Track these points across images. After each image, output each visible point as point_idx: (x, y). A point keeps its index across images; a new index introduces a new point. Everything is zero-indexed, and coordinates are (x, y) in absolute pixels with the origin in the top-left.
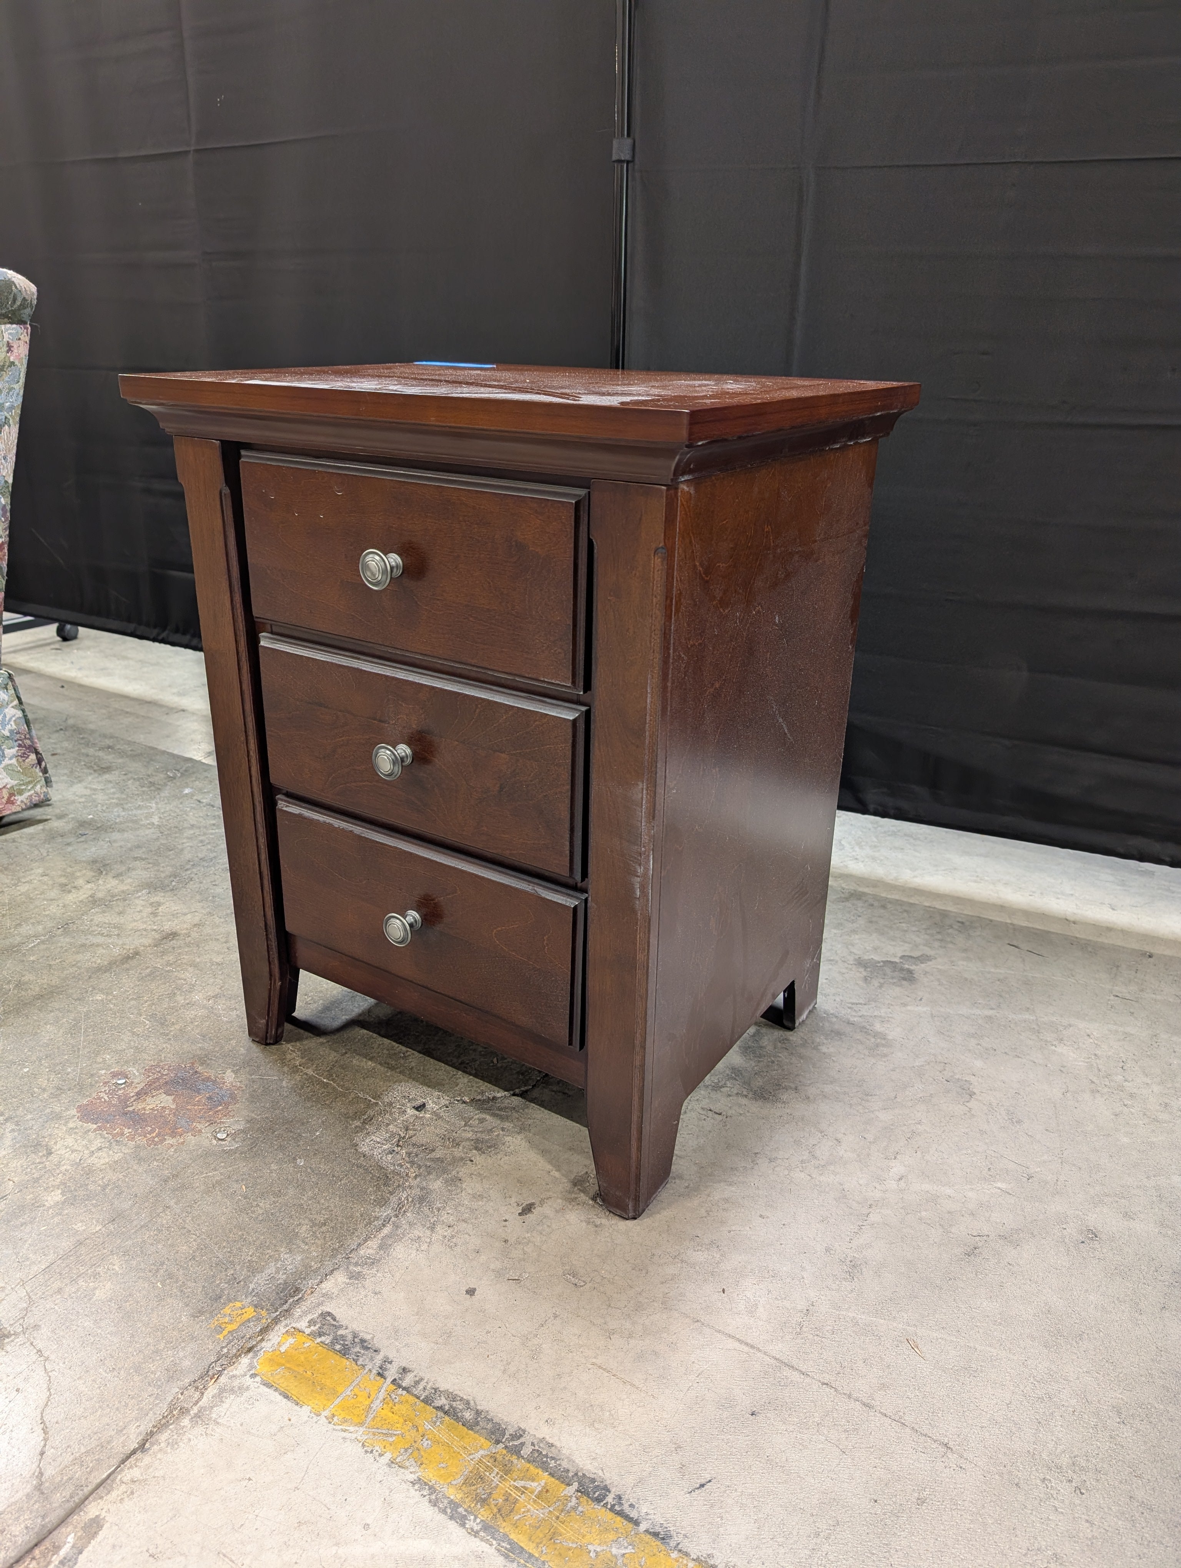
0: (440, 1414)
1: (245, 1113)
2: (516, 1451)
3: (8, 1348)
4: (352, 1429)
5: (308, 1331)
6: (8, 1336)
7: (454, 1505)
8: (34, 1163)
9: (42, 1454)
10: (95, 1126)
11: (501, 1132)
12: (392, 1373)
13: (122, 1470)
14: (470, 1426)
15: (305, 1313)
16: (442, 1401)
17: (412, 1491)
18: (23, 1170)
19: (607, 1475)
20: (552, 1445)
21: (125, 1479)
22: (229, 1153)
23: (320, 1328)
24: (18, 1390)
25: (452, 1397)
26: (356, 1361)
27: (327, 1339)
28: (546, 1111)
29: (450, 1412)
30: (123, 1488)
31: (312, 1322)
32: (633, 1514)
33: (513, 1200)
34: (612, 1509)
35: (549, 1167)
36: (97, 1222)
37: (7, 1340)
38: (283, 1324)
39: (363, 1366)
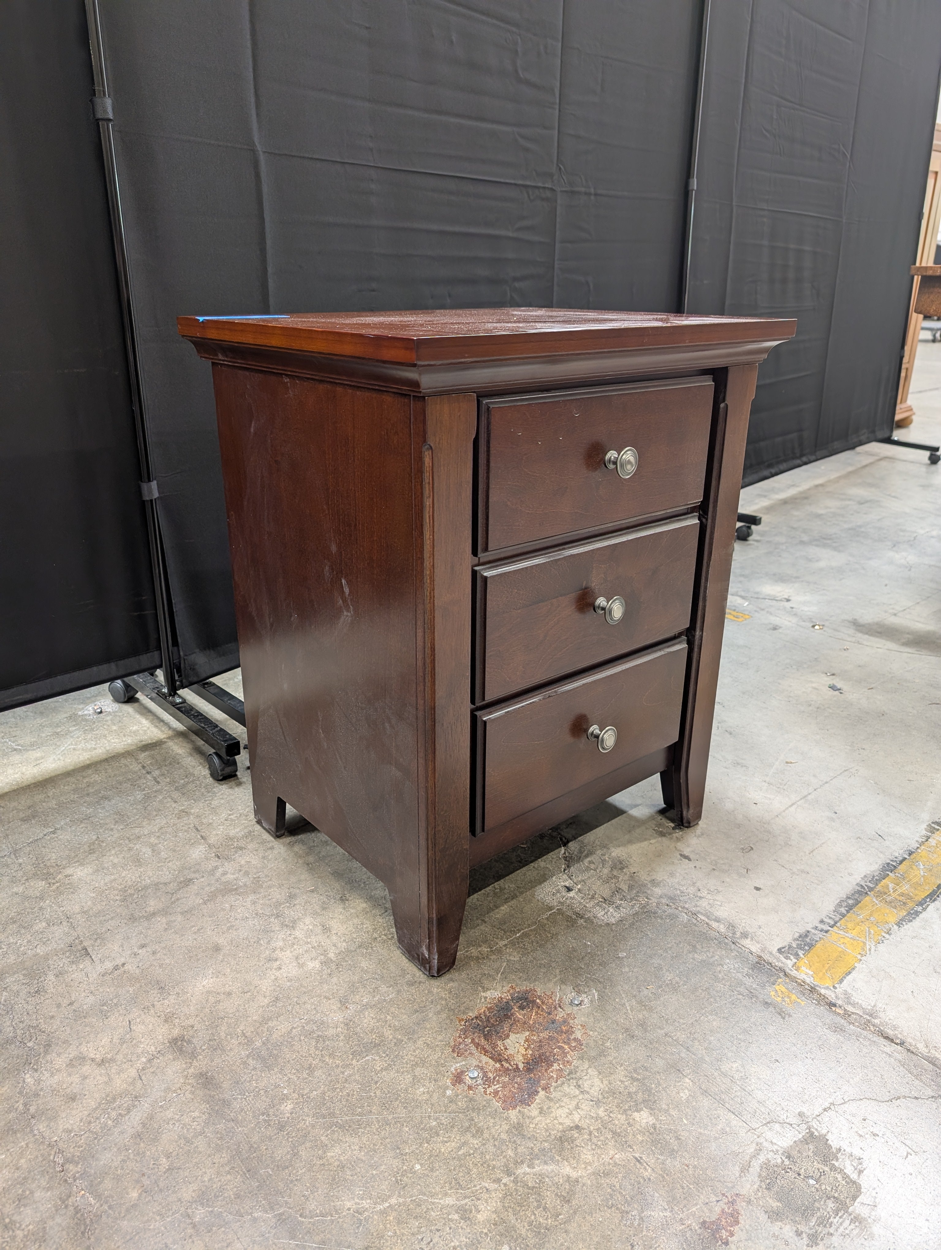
0: (852, 911)
1: (550, 985)
2: (871, 889)
3: (824, 1132)
4: (868, 947)
5: (795, 960)
6: (812, 1134)
7: (909, 914)
8: (590, 1140)
9: (916, 1098)
10: (542, 1093)
11: (607, 856)
12: (826, 927)
13: (920, 1053)
14: (857, 902)
15: (778, 960)
16: (843, 910)
17: (906, 927)
18: (599, 1147)
19: (880, 862)
20: (865, 876)
21: (927, 1051)
22: (601, 998)
23: (791, 954)
24: (865, 1120)
25: (839, 905)
26: (817, 941)
27: (801, 953)
28: (588, 834)
29: (850, 908)
30: (933, 1051)
31: (787, 958)
32: (901, 859)
33: (676, 861)
34: (900, 864)
35: (646, 843)
36: (680, 1081)
37: (816, 1133)
38: (790, 972)
39: (820, 938)
